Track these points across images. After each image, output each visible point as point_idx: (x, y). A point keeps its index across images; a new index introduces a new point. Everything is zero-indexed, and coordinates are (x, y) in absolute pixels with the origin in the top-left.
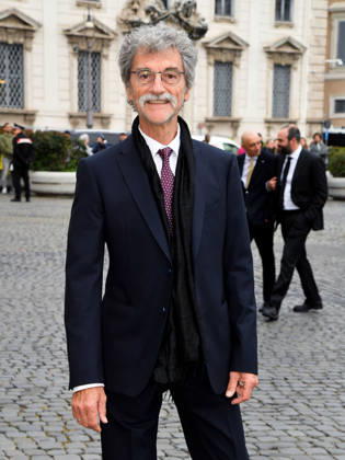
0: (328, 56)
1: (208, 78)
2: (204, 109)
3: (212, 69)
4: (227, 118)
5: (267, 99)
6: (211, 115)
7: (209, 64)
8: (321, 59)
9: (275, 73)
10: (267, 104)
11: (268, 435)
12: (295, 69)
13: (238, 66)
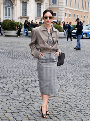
0: (50, 2)
1: (20, 6)
2: (20, 14)
3: (21, 4)
4: (25, 17)
5: (35, 12)
6: (21, 16)
7: (21, 2)
8: (48, 2)
9: (37, 5)
10: (35, 13)
11: (33, 94)
12: (42, 5)
13: (28, 3)
